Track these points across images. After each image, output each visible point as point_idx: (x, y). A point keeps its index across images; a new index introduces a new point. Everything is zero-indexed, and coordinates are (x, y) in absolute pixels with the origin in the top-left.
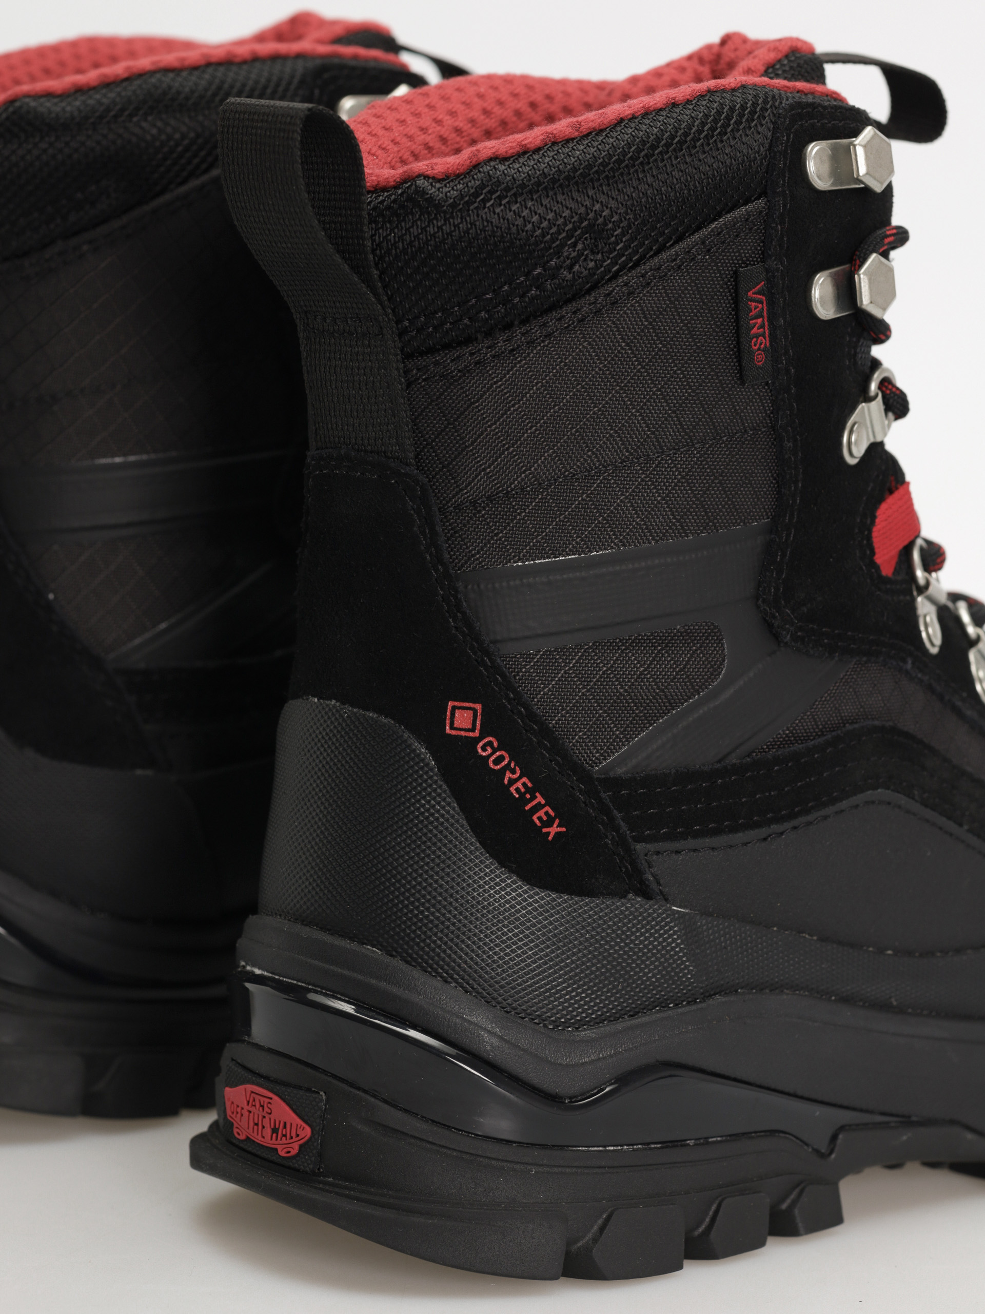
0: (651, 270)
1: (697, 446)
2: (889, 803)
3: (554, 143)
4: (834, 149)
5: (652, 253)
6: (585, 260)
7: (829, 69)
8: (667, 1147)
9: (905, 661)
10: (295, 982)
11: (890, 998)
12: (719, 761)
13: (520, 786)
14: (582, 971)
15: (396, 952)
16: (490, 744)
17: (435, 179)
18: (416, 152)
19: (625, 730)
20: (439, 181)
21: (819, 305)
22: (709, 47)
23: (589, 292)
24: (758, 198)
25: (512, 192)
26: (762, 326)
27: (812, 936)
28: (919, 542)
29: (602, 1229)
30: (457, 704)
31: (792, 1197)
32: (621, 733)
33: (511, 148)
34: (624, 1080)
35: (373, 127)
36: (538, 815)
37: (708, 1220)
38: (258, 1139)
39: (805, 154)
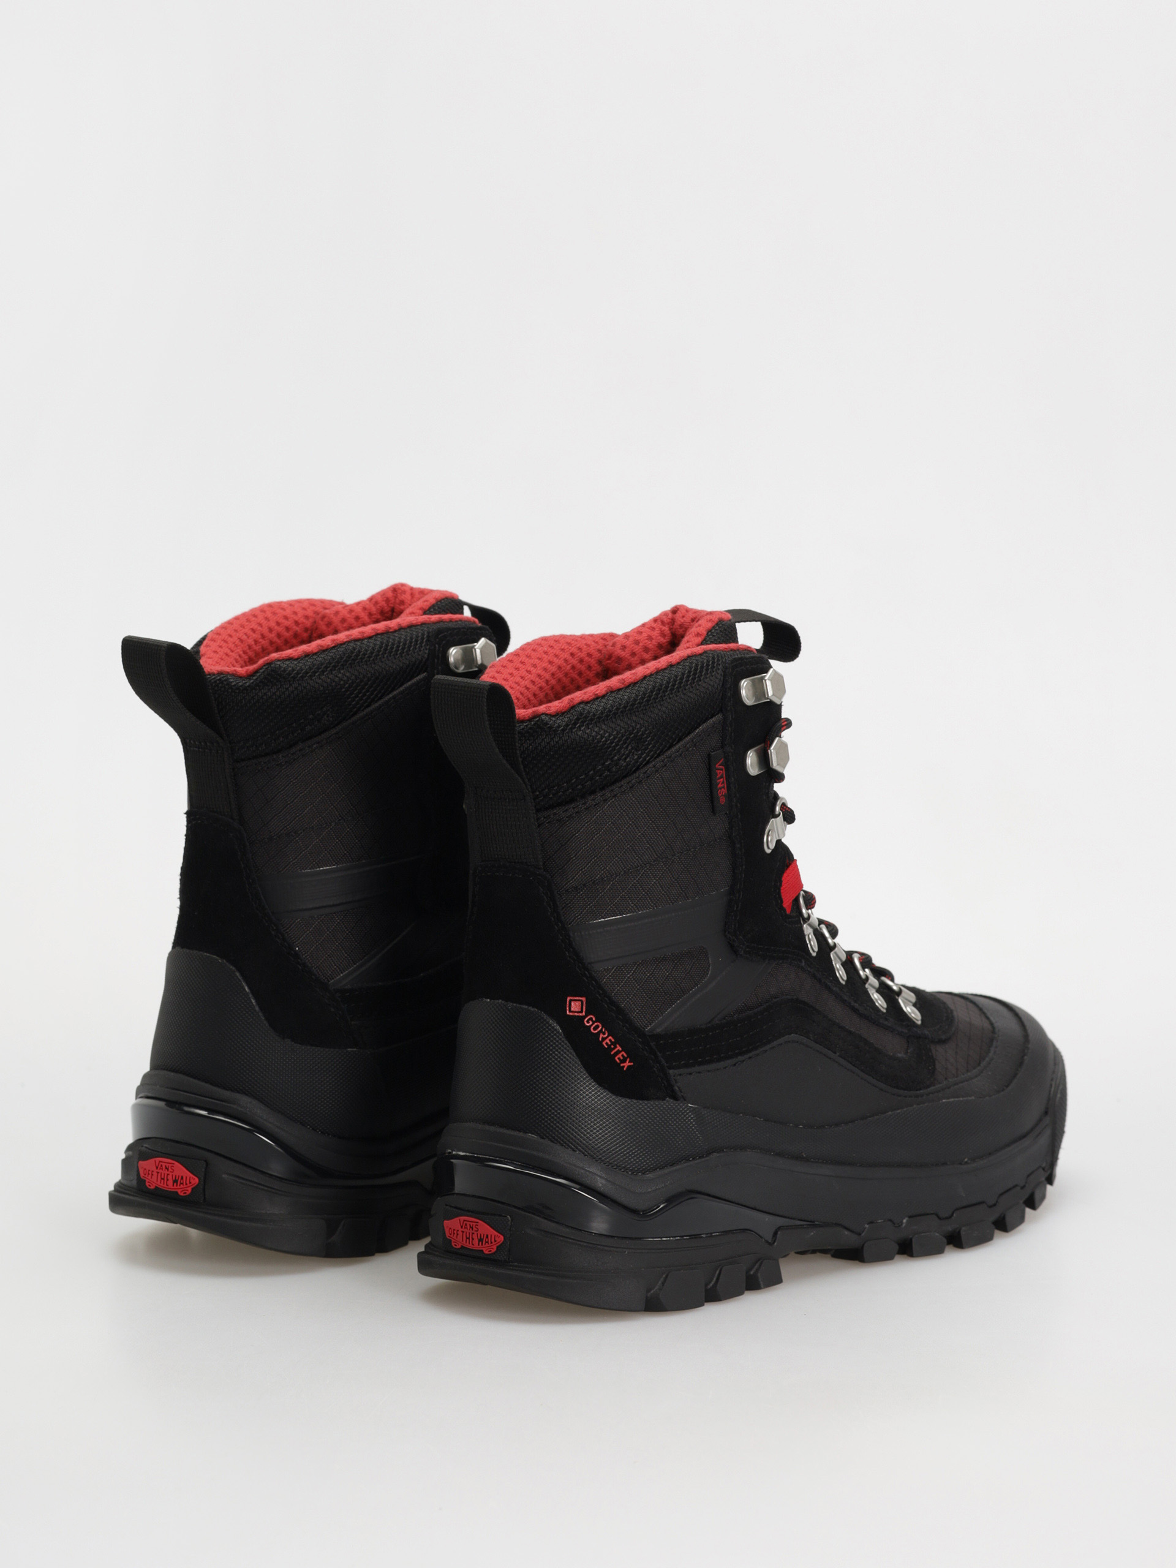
0: (667, 758)
1: (692, 850)
2: (797, 1042)
3: (612, 691)
4: (753, 681)
5: (666, 748)
6: (633, 755)
7: (739, 626)
8: (692, 1238)
9: (801, 962)
10: (488, 1157)
11: (802, 1152)
12: (709, 1022)
13: (608, 1042)
14: (631, 1143)
15: (546, 1136)
16: (591, 1019)
17: (552, 716)
18: (522, 692)
19: (660, 1008)
20: (554, 716)
21: (750, 768)
22: (665, 614)
23: (635, 772)
24: (717, 714)
25: (594, 721)
26: (723, 783)
27: (760, 1118)
28: (802, 892)
29: (663, 1284)
30: (571, 998)
31: (756, 1267)
32: (658, 1009)
33: (590, 696)
34: (672, 1200)
35: (498, 680)
36: (618, 1056)
37: (715, 1279)
38: (470, 1246)
39: (740, 687)
